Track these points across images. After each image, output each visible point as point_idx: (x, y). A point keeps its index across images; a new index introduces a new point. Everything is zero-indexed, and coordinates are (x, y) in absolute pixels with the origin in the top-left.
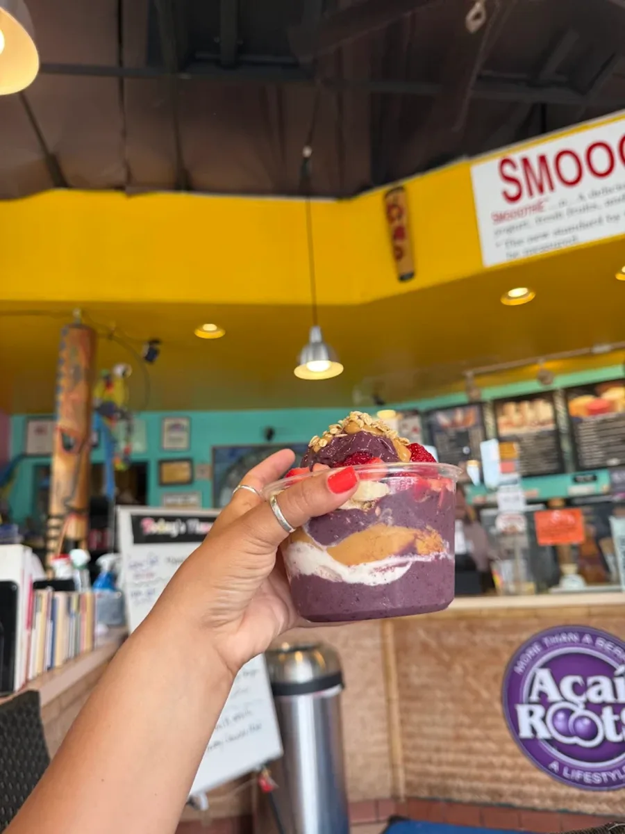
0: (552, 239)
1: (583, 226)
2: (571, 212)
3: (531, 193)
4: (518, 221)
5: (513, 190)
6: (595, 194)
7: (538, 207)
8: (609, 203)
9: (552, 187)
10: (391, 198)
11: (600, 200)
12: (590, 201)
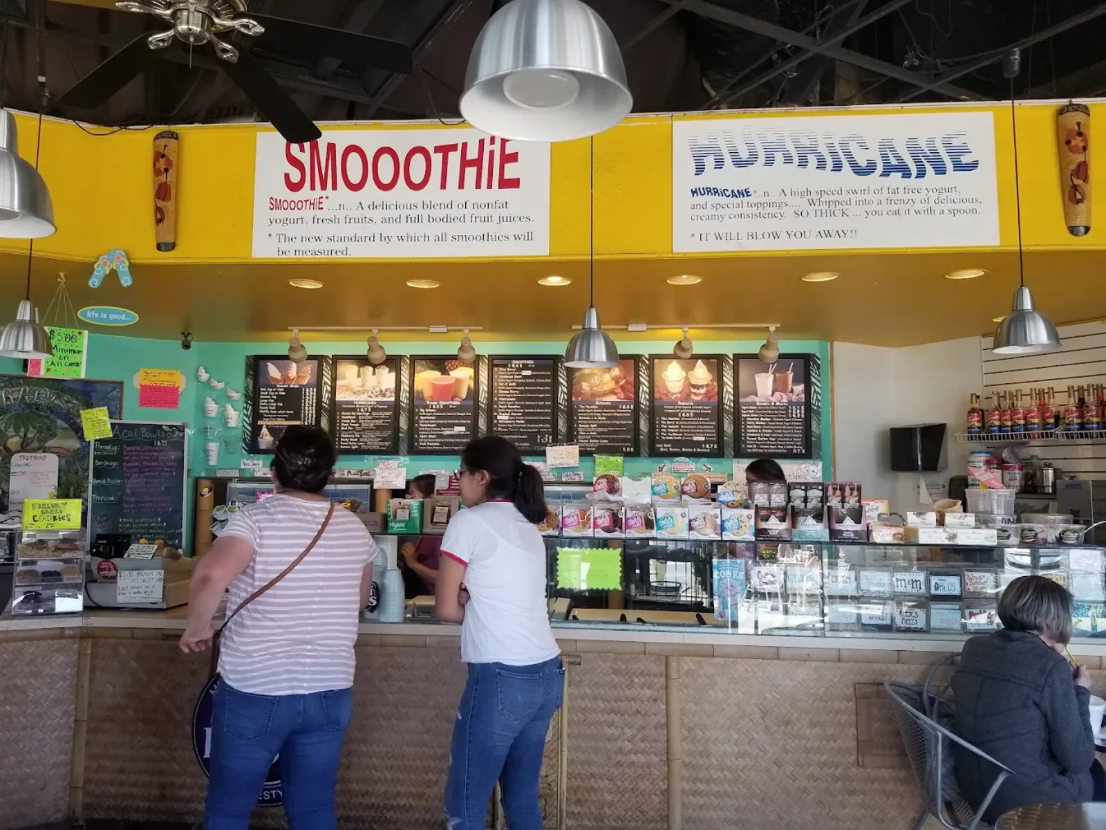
0: (324, 245)
1: (355, 238)
2: (348, 220)
3: (313, 188)
4: (296, 214)
5: (295, 177)
6: (374, 206)
7: (317, 204)
8: (384, 221)
9: (334, 187)
10: (162, 142)
11: (378, 215)
12: (368, 213)
